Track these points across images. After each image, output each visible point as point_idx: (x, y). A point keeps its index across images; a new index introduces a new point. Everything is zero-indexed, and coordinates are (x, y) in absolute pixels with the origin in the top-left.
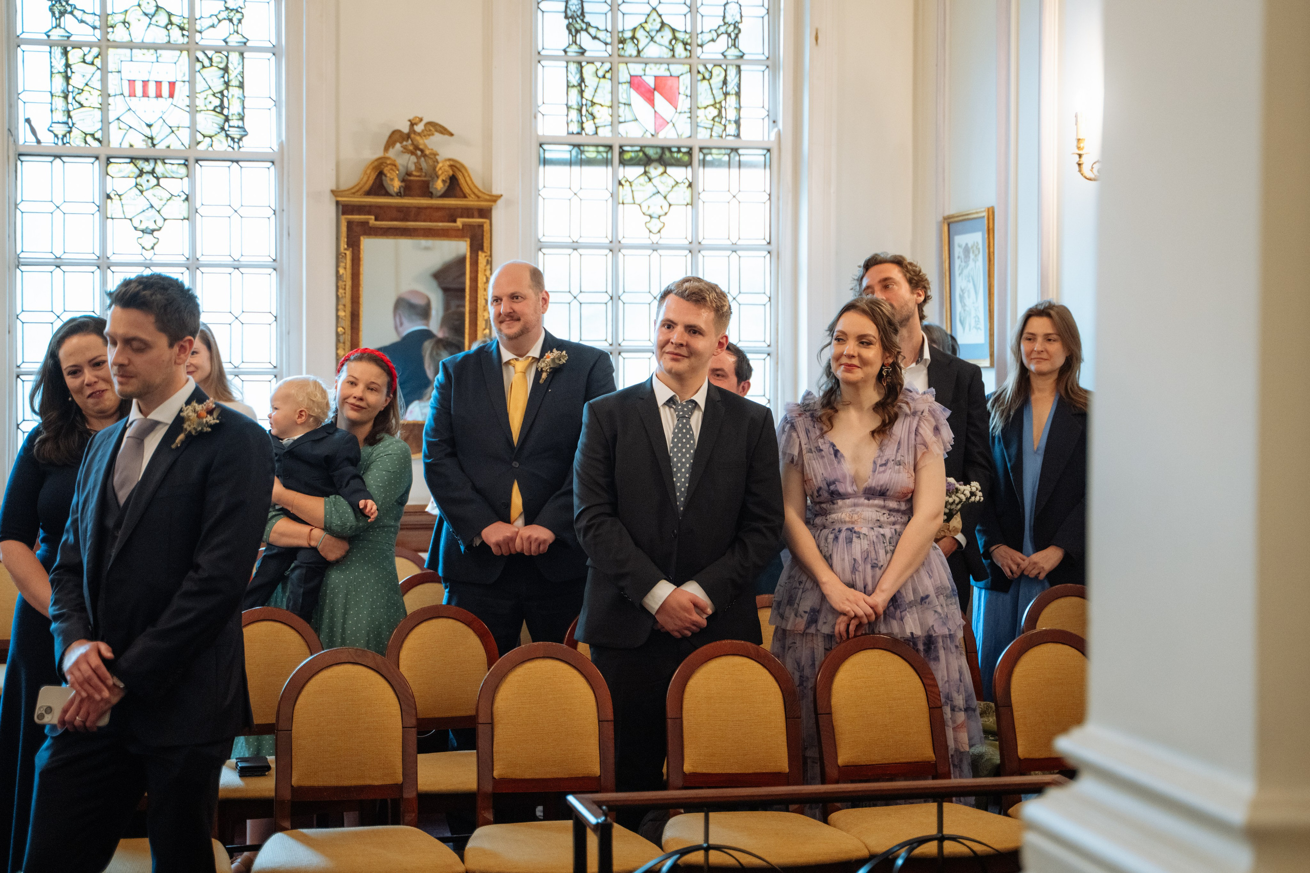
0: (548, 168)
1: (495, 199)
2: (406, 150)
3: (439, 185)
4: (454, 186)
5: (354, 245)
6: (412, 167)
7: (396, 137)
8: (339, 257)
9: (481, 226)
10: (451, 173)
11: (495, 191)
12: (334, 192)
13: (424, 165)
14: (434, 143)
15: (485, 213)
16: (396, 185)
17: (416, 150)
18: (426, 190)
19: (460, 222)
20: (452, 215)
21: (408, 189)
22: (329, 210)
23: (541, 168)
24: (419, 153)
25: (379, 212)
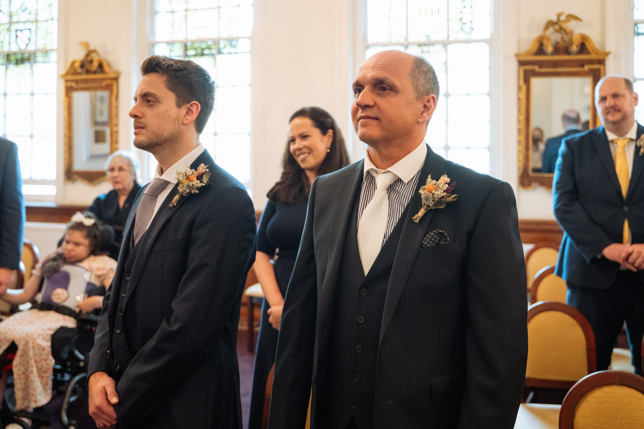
0: (640, 37)
1: (607, 54)
2: (556, 31)
3: (574, 48)
4: (583, 48)
5: (527, 81)
6: (559, 40)
7: (550, 24)
8: (519, 89)
9: (599, 70)
10: (580, 41)
11: (608, 49)
12: (517, 55)
13: (565, 37)
14: (571, 26)
15: (602, 62)
16: (549, 49)
17: (561, 30)
18: (567, 51)
19: (586, 68)
20: (582, 64)
21: (557, 50)
22: (514, 65)
23: (636, 37)
24: (562, 32)
25: (541, 64)
